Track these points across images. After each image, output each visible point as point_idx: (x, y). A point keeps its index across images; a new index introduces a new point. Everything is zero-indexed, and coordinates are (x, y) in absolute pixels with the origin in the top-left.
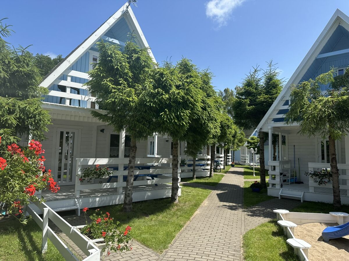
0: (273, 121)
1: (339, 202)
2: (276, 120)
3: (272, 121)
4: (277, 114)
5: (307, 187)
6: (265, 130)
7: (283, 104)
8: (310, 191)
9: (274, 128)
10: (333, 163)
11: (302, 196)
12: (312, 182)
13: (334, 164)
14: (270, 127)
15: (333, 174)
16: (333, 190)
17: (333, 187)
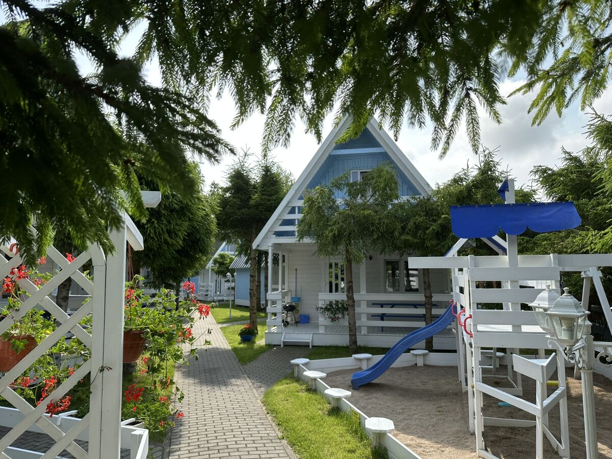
0: (275, 236)
1: (355, 342)
2: (279, 234)
3: (274, 234)
4: (280, 225)
5: (317, 326)
6: (263, 248)
7: (288, 212)
8: (321, 332)
9: (277, 246)
10: (350, 293)
11: (311, 340)
12: (323, 320)
13: (351, 295)
14: (270, 244)
15: (349, 307)
16: (349, 327)
17: (350, 324)
